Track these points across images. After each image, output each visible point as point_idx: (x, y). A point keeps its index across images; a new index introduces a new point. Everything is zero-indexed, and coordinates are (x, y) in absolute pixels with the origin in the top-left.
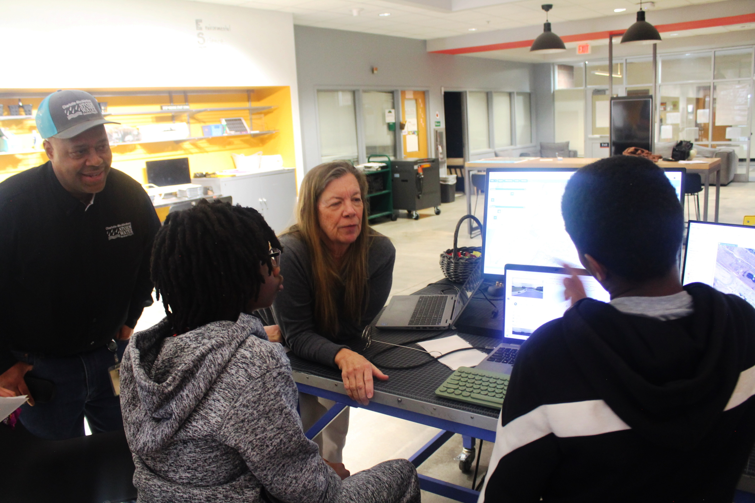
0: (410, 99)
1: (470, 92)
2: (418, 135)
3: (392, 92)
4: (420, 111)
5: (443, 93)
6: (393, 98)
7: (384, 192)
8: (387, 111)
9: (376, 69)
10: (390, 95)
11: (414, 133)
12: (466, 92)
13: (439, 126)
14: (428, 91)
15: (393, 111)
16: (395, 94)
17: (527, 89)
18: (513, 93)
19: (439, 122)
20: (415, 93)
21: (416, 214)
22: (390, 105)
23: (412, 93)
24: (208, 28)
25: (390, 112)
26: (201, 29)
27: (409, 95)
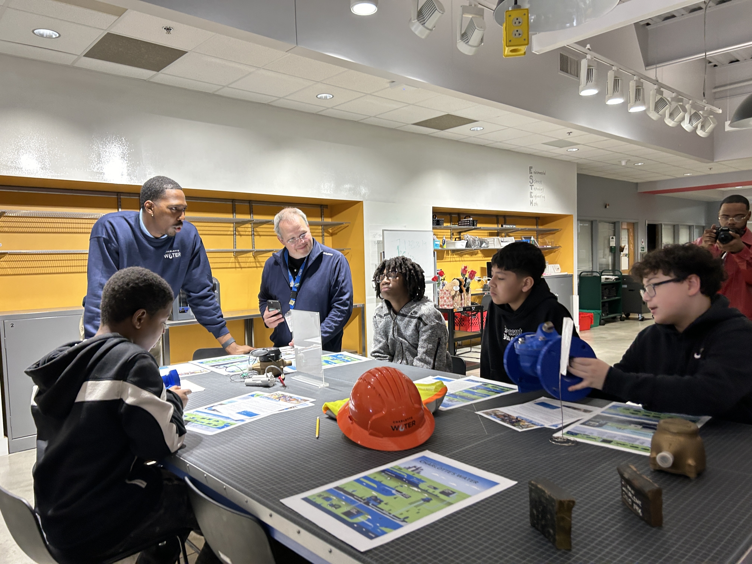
0: (625, 229)
1: (665, 225)
2: (629, 257)
3: (614, 223)
4: (631, 238)
5: (647, 225)
6: (615, 228)
7: (617, 298)
8: (611, 237)
9: (608, 205)
10: (613, 225)
11: (626, 256)
12: (661, 225)
13: (644, 250)
14: (637, 223)
15: (614, 237)
16: (617, 225)
17: (703, 223)
18: (693, 226)
19: (643, 248)
20: (629, 224)
21: (641, 316)
22: (611, 232)
23: (626, 224)
24: (535, 173)
25: (613, 238)
26: (532, 173)
27: (625, 226)
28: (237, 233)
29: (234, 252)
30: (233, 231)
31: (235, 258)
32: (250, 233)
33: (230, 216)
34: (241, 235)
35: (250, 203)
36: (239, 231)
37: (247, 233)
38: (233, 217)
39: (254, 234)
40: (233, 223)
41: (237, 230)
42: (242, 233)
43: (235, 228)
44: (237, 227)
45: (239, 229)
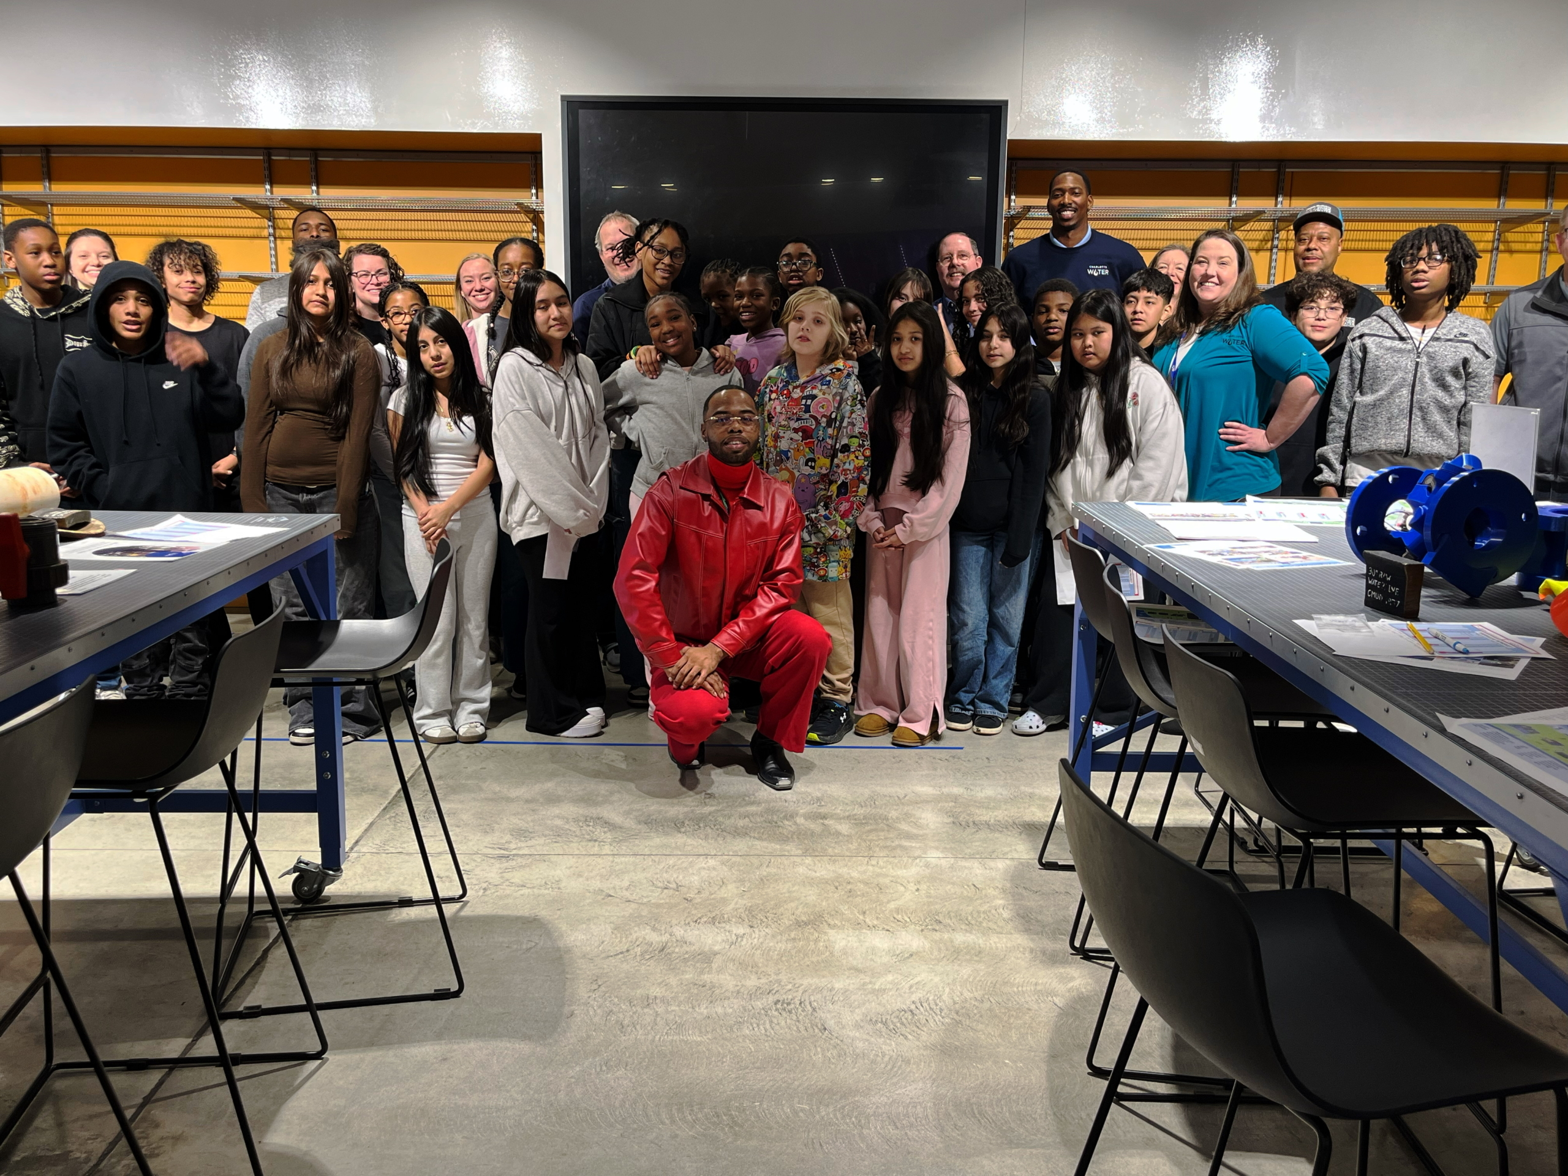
28: (1502, 247)
29: (1485, 294)
30: (1493, 242)
31: (1487, 308)
32: (1538, 247)
33: (1489, 205)
34: (1511, 252)
35: (1548, 169)
36: (1508, 242)
37: (1529, 247)
38: (1498, 206)
39: (1547, 249)
40: (1496, 222)
41: (1502, 239)
42: (1514, 246)
43: (1500, 235)
44: (1505, 232)
45: (1510, 236)
